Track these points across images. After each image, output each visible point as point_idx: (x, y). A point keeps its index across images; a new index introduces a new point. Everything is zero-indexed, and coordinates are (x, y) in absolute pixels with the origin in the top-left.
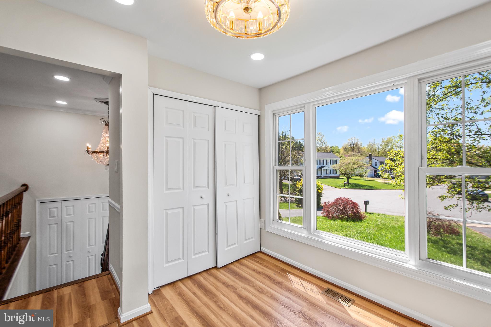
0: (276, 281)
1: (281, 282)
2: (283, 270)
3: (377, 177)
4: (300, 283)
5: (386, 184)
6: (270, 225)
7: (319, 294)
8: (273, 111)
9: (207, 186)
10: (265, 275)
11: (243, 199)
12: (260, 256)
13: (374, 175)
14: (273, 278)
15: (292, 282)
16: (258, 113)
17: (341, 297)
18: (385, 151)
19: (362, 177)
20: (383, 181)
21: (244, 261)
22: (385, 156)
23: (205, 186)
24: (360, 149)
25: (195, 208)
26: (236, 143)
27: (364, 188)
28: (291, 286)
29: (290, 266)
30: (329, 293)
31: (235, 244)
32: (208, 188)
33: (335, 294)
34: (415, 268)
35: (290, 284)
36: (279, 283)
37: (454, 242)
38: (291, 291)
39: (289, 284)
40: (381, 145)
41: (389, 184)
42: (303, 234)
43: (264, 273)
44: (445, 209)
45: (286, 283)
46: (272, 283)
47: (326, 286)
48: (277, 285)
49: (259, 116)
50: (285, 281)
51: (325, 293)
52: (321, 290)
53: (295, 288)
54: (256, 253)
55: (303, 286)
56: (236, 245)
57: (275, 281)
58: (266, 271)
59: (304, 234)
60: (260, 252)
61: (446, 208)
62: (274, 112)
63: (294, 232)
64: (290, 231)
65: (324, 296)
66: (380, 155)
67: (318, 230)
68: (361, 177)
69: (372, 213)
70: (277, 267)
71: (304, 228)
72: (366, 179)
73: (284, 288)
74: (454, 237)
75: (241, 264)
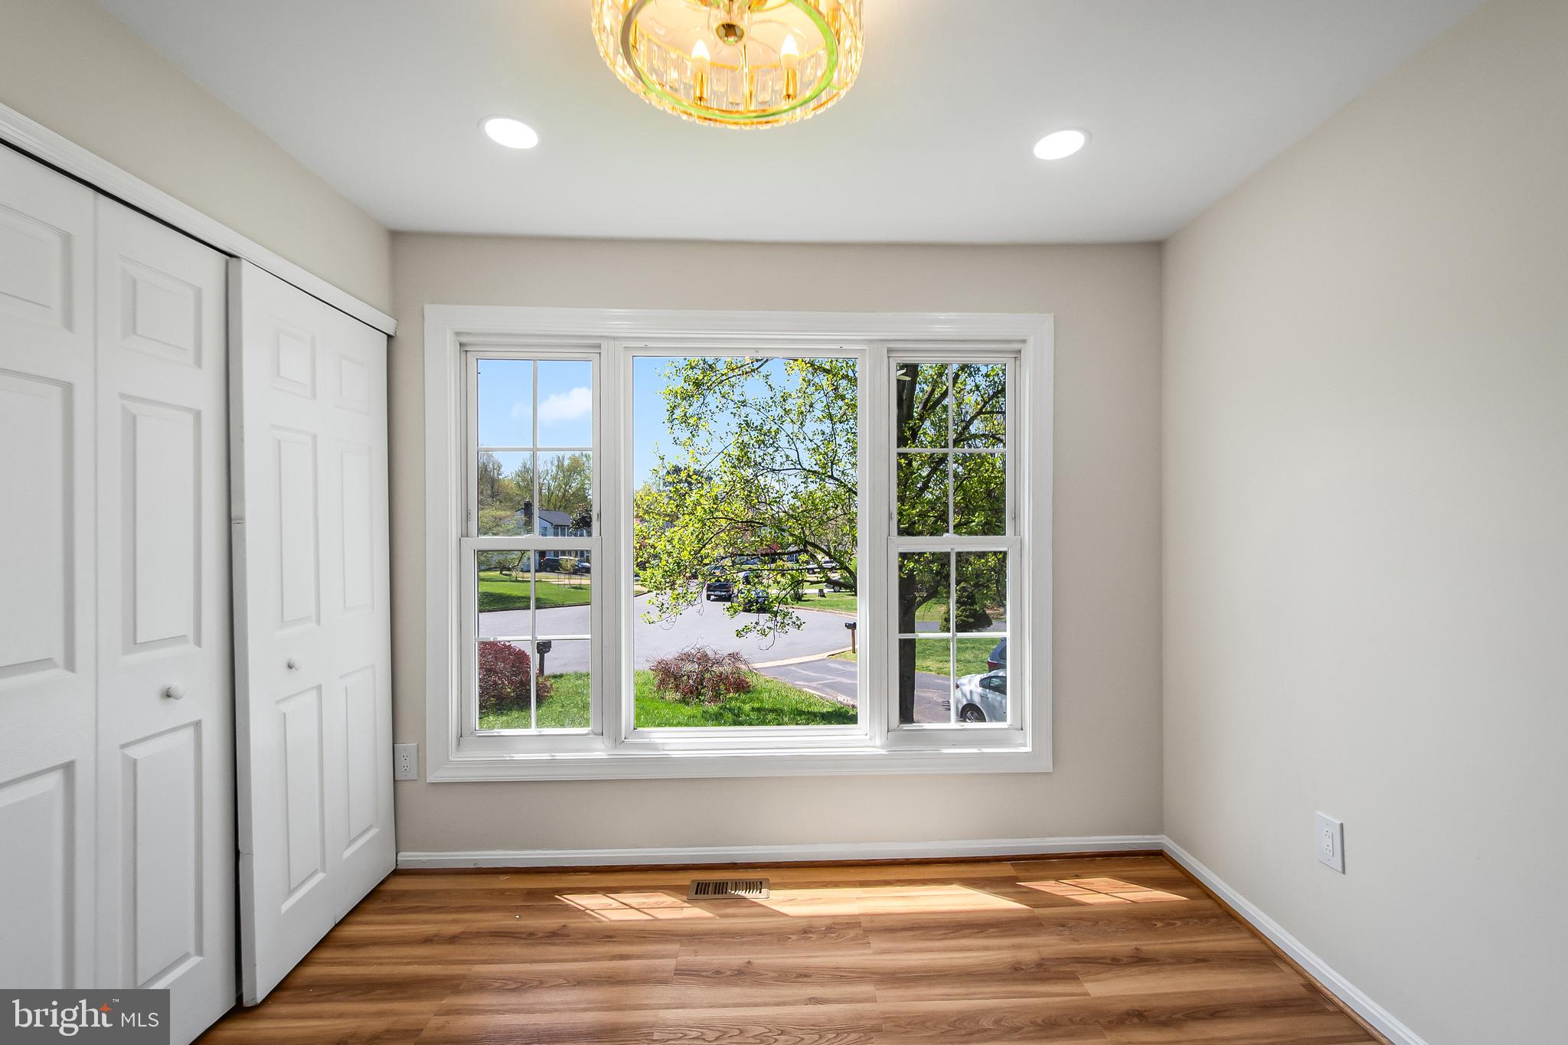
0: (541, 935)
1: (558, 930)
2: (531, 894)
3: (548, 569)
4: (615, 904)
5: (574, 588)
6: (448, 757)
7: (686, 905)
8: (458, 334)
9: (191, 636)
10: (488, 936)
11: (341, 677)
12: (407, 888)
13: (540, 563)
14: (523, 930)
15: (592, 911)
16: (388, 325)
17: (737, 885)
18: (564, 495)
19: (504, 572)
20: (567, 582)
21: (352, 931)
22: (565, 508)
23: (181, 639)
24: (496, 487)
25: (132, 752)
26: (315, 437)
27: (518, 605)
28: (597, 924)
29: (548, 872)
30: (705, 892)
31: (315, 872)
32: (198, 643)
33: (720, 888)
34: (883, 752)
35: (590, 920)
36: (555, 936)
37: (747, 707)
38: (610, 937)
39: (591, 922)
40: (555, 478)
41: (581, 588)
42: (595, 753)
43: (478, 932)
44: (737, 635)
45: (574, 923)
46: (533, 945)
47: (686, 879)
48: (553, 944)
49: (389, 337)
50: (569, 921)
51: (698, 896)
52: (683, 894)
53: (613, 923)
54: (382, 883)
55: (632, 908)
56: (320, 876)
57: (537, 935)
58: (474, 921)
59: (600, 751)
60: (397, 873)
61: (739, 634)
62: (464, 340)
63: (560, 756)
64: (545, 756)
65: (702, 904)
66: (552, 507)
67: (640, 729)
68: (501, 573)
69: (561, 676)
70: (507, 893)
71: (596, 734)
72: (518, 579)
73: (584, 939)
74: (743, 696)
75: (353, 944)
